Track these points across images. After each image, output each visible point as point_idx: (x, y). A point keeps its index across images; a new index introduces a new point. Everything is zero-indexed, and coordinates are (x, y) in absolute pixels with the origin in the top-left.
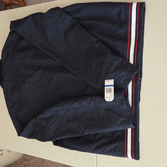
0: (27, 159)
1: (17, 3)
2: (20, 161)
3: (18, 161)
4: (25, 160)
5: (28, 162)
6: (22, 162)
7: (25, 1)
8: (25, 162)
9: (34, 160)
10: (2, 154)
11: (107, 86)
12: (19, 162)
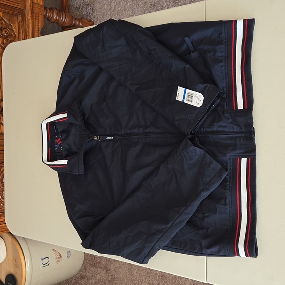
0: (86, 277)
1: (80, 24)
2: (75, 279)
3: (72, 278)
4: (82, 277)
5: (87, 281)
6: (77, 280)
7: (93, 22)
8: (83, 281)
9: (97, 278)
10: (48, 264)
11: (184, 99)
12: (73, 281)
